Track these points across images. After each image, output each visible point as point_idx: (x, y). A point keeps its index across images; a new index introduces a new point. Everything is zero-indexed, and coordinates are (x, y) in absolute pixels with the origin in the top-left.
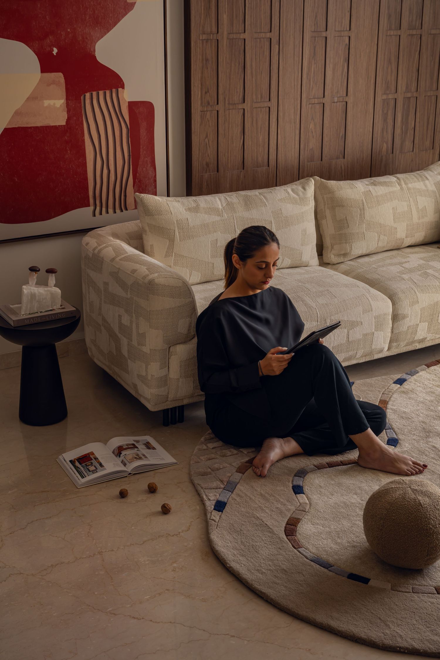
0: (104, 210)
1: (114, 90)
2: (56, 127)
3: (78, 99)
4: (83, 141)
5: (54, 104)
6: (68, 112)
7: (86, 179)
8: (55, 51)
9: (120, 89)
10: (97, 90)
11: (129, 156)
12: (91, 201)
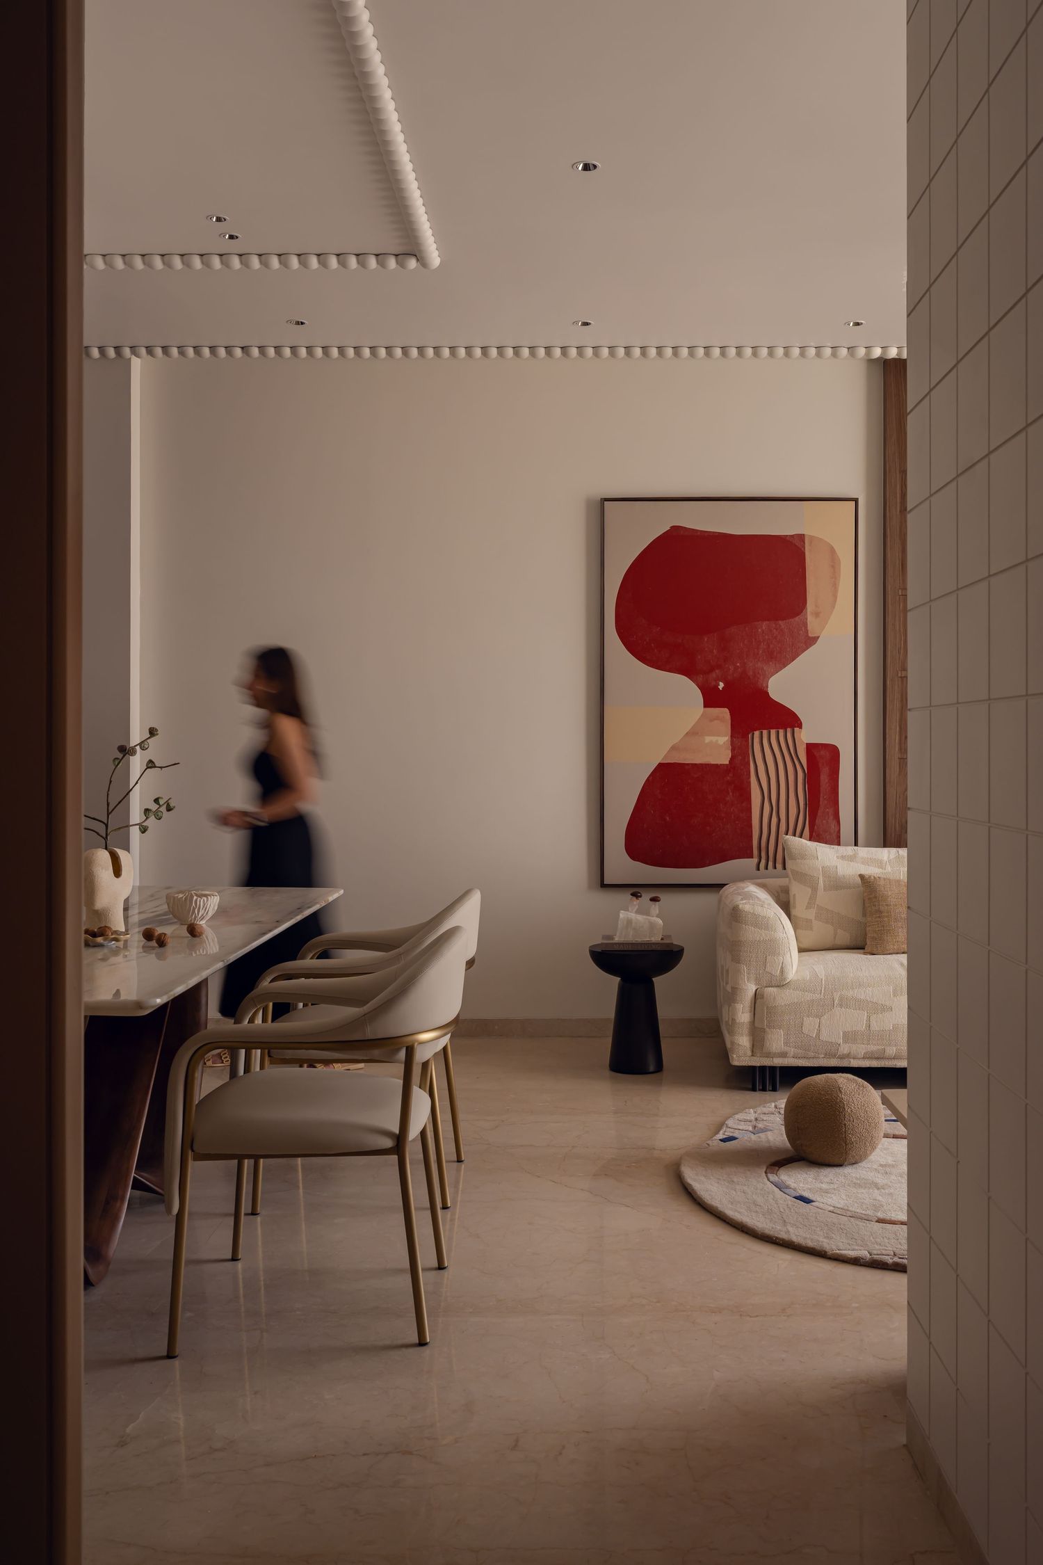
0: (770, 864)
1: (789, 730)
2: (717, 766)
3: (745, 736)
4: (749, 783)
5: (717, 741)
6: (733, 750)
7: (750, 826)
8: (721, 685)
9: (796, 729)
10: (769, 728)
11: (806, 804)
12: (755, 852)
